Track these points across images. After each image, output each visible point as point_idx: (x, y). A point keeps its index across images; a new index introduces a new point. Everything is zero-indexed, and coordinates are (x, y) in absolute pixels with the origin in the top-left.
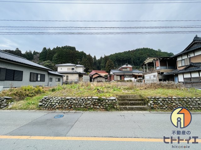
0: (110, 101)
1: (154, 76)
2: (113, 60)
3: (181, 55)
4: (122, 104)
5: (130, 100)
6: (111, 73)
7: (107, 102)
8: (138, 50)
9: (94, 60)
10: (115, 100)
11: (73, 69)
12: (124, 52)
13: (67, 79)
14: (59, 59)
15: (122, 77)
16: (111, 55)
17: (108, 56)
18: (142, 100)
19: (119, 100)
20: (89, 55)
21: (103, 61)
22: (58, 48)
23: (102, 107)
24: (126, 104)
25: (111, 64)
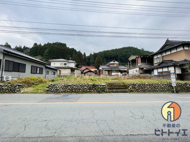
0: (101, 86)
1: (136, 71)
2: (101, 57)
3: (156, 54)
4: (110, 89)
5: (116, 86)
6: (100, 68)
7: (99, 87)
8: (124, 49)
9: (83, 56)
10: (105, 85)
11: (65, 64)
12: (112, 50)
13: (60, 73)
14: (50, 54)
15: (110, 72)
16: (100, 53)
17: (97, 53)
18: (125, 86)
19: (108, 86)
20: (79, 52)
21: (92, 57)
22: (49, 44)
23: (95, 91)
24: (113, 89)
25: (100, 60)
